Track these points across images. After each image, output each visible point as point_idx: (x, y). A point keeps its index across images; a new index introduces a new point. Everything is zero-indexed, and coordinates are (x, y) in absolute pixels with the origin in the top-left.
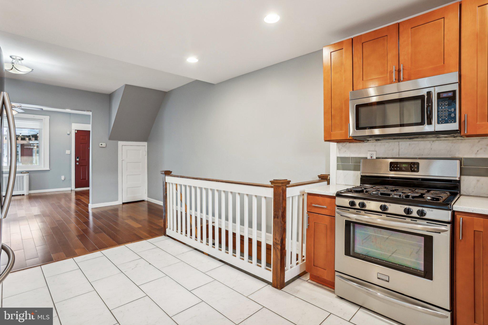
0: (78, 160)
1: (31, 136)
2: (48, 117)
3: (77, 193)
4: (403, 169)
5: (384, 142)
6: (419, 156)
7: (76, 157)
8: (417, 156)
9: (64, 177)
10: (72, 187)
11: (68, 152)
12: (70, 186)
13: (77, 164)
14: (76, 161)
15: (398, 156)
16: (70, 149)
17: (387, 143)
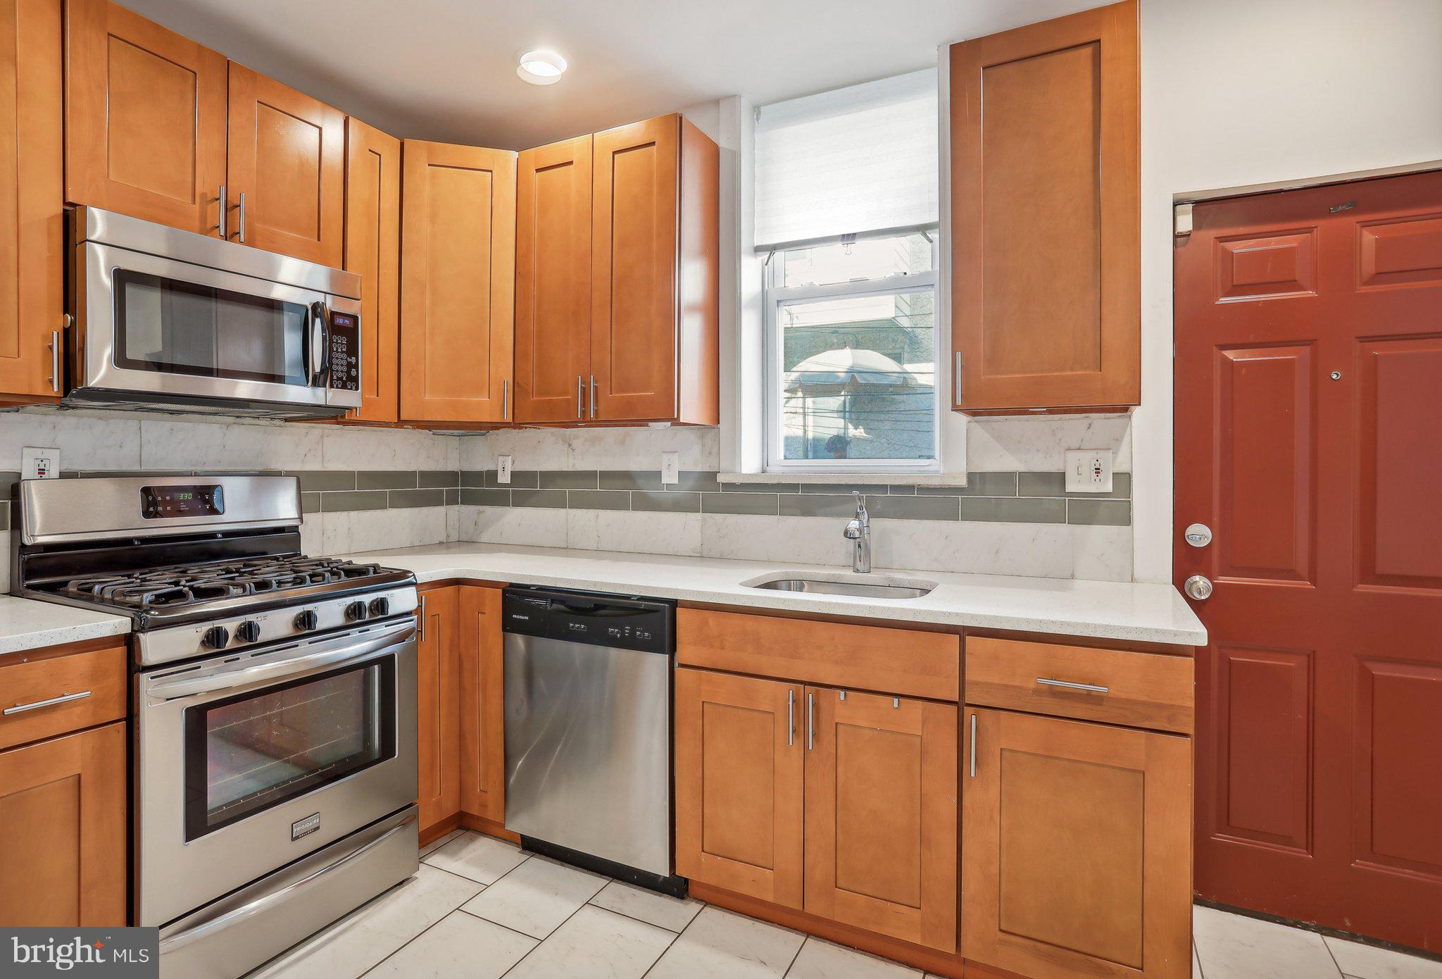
4: (183, 507)
5: (89, 417)
6: (194, 465)
8: (191, 466)
15: (136, 468)
17: (101, 421)
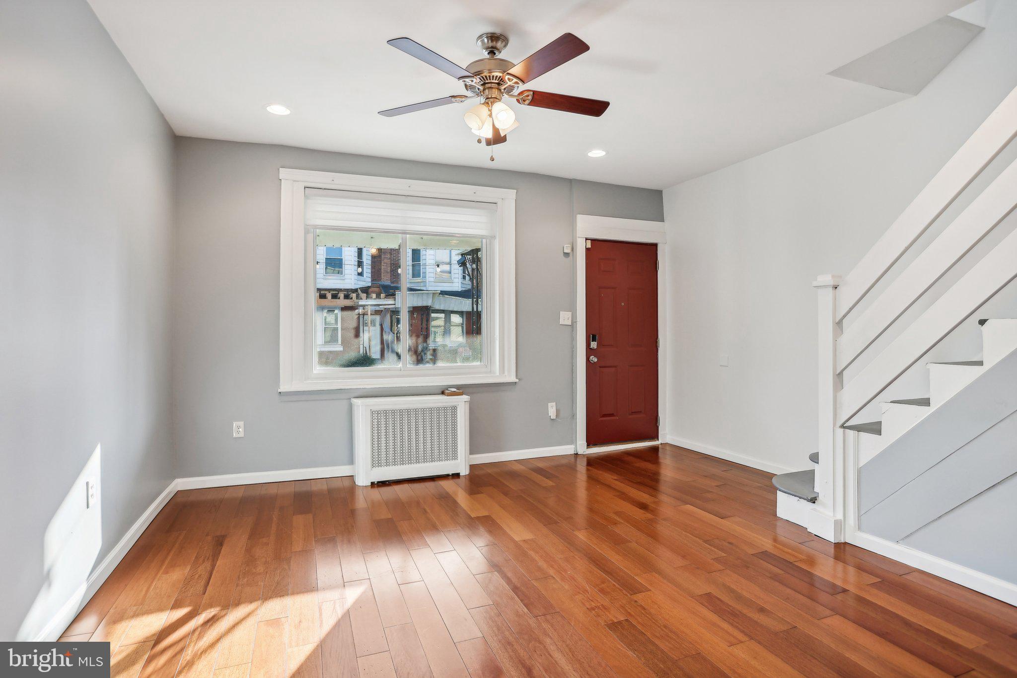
0: (594, 345)
1: (359, 290)
2: (511, 194)
3: (593, 462)
7: (591, 336)
9: (554, 408)
10: (579, 442)
11: (565, 318)
12: (573, 441)
13: (594, 359)
14: (589, 351)
16: (573, 309)
